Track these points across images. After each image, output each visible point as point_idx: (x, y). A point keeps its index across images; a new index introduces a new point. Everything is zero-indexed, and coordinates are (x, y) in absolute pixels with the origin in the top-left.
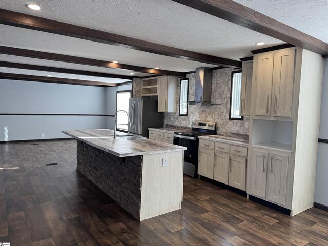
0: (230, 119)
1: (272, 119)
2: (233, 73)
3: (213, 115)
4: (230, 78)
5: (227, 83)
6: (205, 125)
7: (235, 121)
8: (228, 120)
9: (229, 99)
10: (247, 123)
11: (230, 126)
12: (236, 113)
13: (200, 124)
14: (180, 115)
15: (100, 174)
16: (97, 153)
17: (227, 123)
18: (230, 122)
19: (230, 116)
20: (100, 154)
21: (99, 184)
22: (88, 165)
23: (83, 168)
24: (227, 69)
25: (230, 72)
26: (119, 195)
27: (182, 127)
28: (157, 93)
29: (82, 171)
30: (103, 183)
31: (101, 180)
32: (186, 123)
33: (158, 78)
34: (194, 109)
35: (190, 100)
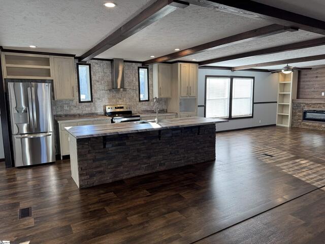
3: (125, 99)
4: (137, 71)
5: (135, 74)
6: (122, 108)
7: (144, 102)
8: (138, 103)
9: (138, 87)
10: (152, 103)
11: (140, 106)
12: (144, 96)
13: (116, 108)
14: (80, 102)
15: (161, 157)
16: (154, 141)
17: (138, 104)
18: (140, 104)
19: (140, 99)
20: (160, 140)
21: (159, 168)
22: (126, 164)
23: (111, 175)
24: (134, 64)
25: (136, 66)
26: (193, 158)
27: (86, 114)
28: (50, 76)
29: (108, 178)
30: (166, 163)
31: (162, 162)
32: (91, 110)
33: (51, 57)
34: (101, 95)
35: (95, 85)
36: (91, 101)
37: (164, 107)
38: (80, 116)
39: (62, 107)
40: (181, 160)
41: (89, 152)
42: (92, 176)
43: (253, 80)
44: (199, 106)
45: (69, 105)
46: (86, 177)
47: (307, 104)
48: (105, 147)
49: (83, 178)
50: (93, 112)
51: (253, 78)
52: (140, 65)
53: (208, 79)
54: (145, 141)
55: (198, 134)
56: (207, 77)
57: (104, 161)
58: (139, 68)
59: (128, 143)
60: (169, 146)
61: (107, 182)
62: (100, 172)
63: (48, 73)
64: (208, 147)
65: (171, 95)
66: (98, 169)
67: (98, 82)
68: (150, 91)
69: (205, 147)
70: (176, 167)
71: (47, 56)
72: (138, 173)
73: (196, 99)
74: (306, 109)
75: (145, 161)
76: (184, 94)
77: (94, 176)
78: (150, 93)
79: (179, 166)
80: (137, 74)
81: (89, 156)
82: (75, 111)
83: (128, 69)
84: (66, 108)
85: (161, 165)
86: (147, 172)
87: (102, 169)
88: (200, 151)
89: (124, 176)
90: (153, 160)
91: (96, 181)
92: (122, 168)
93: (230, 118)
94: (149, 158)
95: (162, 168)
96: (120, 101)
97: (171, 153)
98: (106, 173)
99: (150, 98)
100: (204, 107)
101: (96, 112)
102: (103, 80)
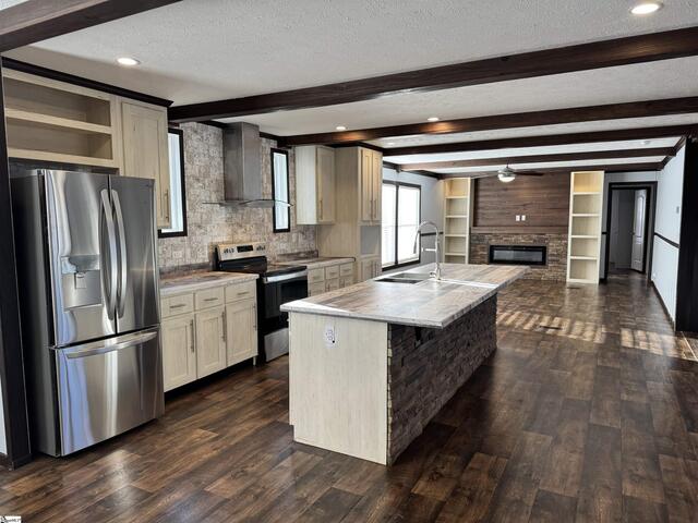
0: (275, 231)
3: (248, 226)
5: (266, 166)
6: (250, 248)
7: (281, 234)
8: (271, 235)
10: (294, 236)
11: (275, 244)
13: (240, 249)
14: (161, 234)
17: (271, 240)
18: (275, 238)
19: (274, 226)
24: (265, 140)
25: (268, 145)
27: (176, 269)
28: (111, 158)
32: (184, 256)
34: (204, 217)
35: (191, 191)
36: (184, 233)
37: (313, 246)
43: (418, 191)
47: (496, 235)
50: (188, 262)
51: (419, 187)
52: (274, 144)
58: (273, 150)
65: (336, 218)
67: (198, 180)
74: (494, 242)
76: (366, 216)
78: (291, 211)
80: (269, 166)
93: (397, 263)
96: (239, 231)
99: (291, 225)
101: (193, 262)
102: (207, 175)
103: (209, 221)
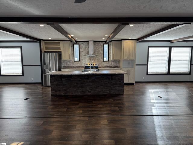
1: (129, 60)
2: (104, 44)
4: (102, 46)
5: (101, 48)
7: (105, 62)
9: (102, 54)
10: (110, 62)
12: (106, 59)
14: (74, 61)
15: (89, 88)
16: (85, 80)
18: (103, 63)
20: (88, 80)
21: (87, 93)
22: (71, 88)
23: (64, 92)
24: (101, 42)
25: (102, 43)
26: (108, 91)
27: (77, 67)
28: (60, 50)
29: (63, 93)
30: (92, 92)
31: (89, 91)
32: (79, 65)
33: (61, 42)
36: (79, 61)
37: (118, 65)
38: (74, 67)
39: (67, 63)
40: (100, 91)
41: (55, 81)
42: (56, 91)
43: (191, 48)
44: (136, 65)
45: (70, 63)
46: (53, 91)
48: (61, 80)
49: (52, 91)
52: (104, 43)
53: (150, 49)
54: (80, 80)
55: (112, 79)
56: (149, 47)
57: (61, 86)
59: (71, 80)
60: (93, 83)
61: (63, 95)
62: (59, 90)
63: (59, 48)
64: (118, 87)
66: (59, 89)
67: (83, 52)
68: (109, 56)
69: (116, 86)
70: (98, 94)
71: (59, 42)
72: (77, 94)
73: (134, 61)
75: (80, 88)
76: (125, 58)
77: (57, 91)
78: (109, 57)
79: (99, 94)
80: (102, 48)
81: (55, 83)
82: (72, 65)
83: (98, 45)
84: (68, 64)
85: (89, 92)
86: (81, 94)
87: (60, 89)
88: (113, 88)
89: (70, 94)
90: (84, 89)
91: (57, 93)
92: (69, 90)
93: (169, 73)
94: (82, 87)
95: (89, 94)
97: (94, 87)
98: (62, 91)
99: (109, 60)
100: (146, 66)
101: (81, 66)
102: (85, 51)
103: (85, 59)
